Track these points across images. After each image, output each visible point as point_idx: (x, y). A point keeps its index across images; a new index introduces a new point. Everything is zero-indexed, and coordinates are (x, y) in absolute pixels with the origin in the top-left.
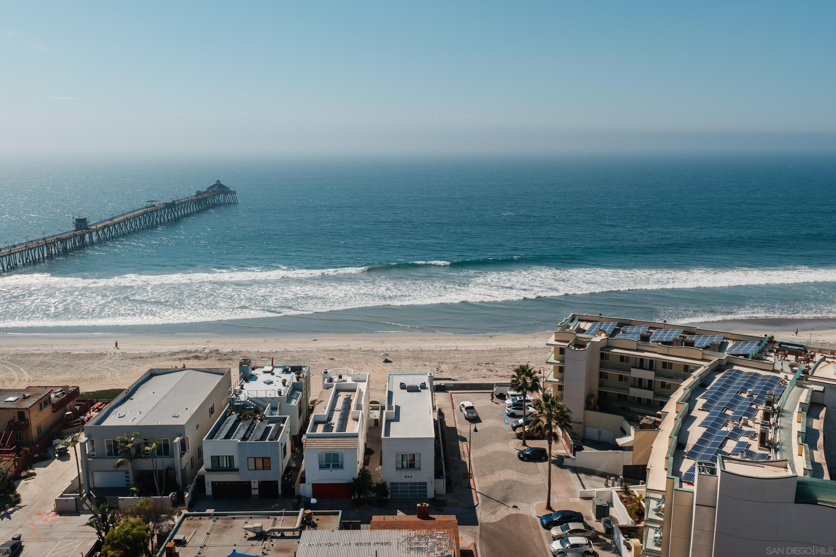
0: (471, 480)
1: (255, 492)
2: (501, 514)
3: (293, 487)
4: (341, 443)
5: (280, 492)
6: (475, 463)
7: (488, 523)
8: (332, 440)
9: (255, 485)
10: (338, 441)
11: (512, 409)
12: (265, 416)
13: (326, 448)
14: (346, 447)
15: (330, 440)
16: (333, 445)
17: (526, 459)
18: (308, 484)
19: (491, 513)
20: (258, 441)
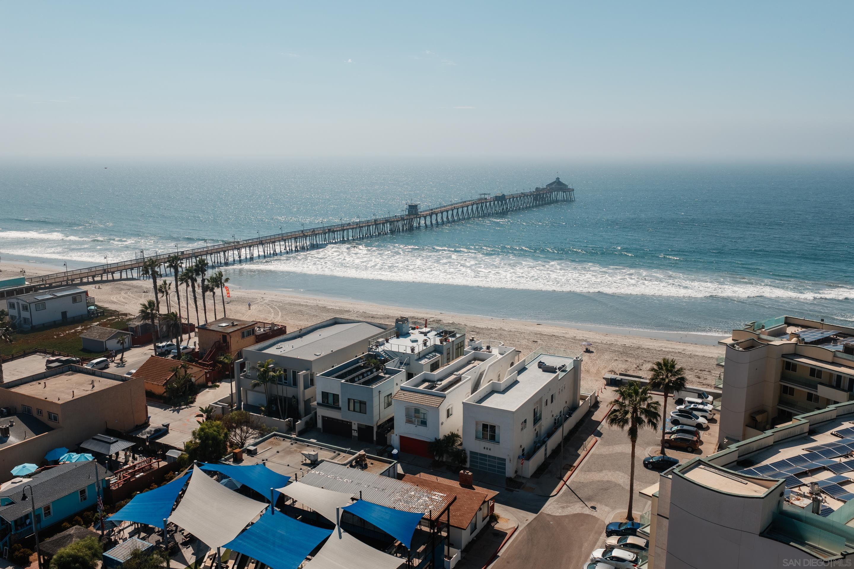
0: (569, 473)
1: (355, 434)
2: (571, 510)
3: (386, 435)
4: (427, 400)
5: (375, 439)
6: (590, 458)
7: (548, 515)
8: (421, 395)
9: (355, 427)
10: (424, 398)
11: (677, 415)
12: (385, 367)
13: (411, 401)
14: (428, 405)
15: (419, 395)
16: (418, 401)
17: (650, 466)
18: (396, 435)
19: (561, 507)
20: (360, 384)
